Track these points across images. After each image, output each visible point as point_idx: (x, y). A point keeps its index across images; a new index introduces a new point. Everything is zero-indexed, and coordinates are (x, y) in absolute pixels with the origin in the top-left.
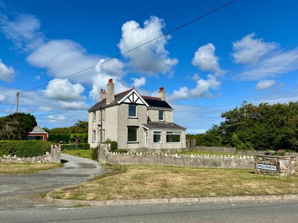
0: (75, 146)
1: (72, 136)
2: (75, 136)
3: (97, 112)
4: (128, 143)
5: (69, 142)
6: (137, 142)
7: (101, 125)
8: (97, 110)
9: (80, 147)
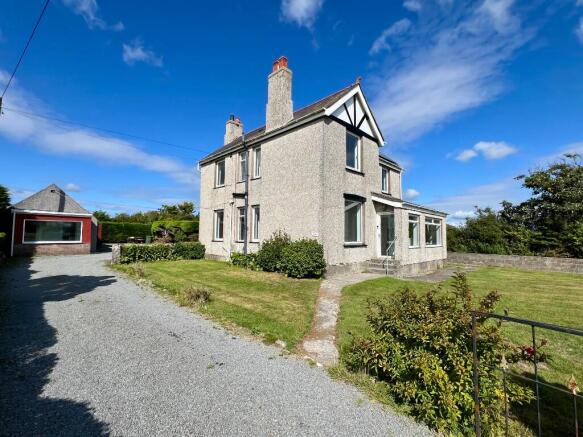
0: (167, 249)
1: (155, 226)
2: (162, 227)
3: (228, 160)
4: (346, 247)
5: (148, 238)
6: (359, 241)
7: (246, 194)
8: (231, 155)
9: (181, 252)
